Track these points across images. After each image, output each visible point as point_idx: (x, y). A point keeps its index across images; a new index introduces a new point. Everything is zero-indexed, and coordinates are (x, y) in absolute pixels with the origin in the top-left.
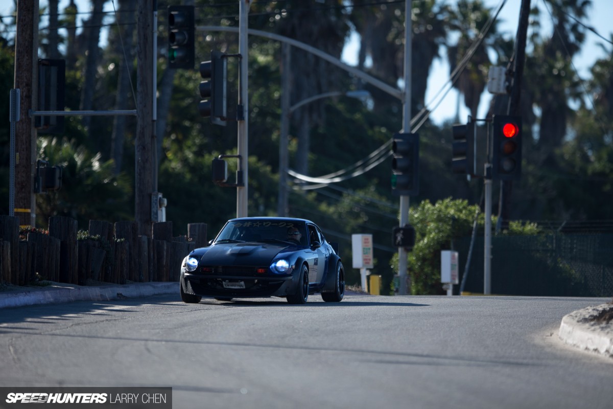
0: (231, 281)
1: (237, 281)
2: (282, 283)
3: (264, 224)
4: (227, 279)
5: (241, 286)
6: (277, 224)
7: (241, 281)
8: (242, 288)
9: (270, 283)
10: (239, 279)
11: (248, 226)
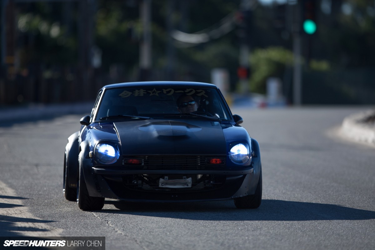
0: (172, 177)
1: (180, 177)
2: (242, 179)
3: (165, 91)
4: (166, 175)
5: (186, 184)
6: (183, 92)
7: (188, 178)
8: (186, 186)
9: (227, 179)
10: (184, 175)
11: (142, 95)
